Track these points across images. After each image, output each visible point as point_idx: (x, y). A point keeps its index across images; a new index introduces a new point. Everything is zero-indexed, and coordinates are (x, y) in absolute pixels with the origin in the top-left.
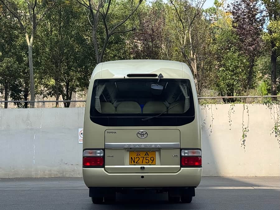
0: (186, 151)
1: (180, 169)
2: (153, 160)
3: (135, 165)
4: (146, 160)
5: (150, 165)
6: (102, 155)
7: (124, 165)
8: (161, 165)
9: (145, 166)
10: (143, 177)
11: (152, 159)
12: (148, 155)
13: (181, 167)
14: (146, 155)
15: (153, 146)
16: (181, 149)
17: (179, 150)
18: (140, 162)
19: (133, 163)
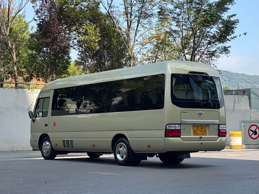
1: (218, 138)
2: (205, 132)
3: (196, 135)
4: (202, 132)
5: (204, 135)
6: (179, 128)
8: (209, 135)
9: (202, 136)
10: (202, 144)
13: (219, 137)
14: (201, 128)
16: (219, 125)
17: (218, 125)
18: (199, 133)
19: (195, 134)
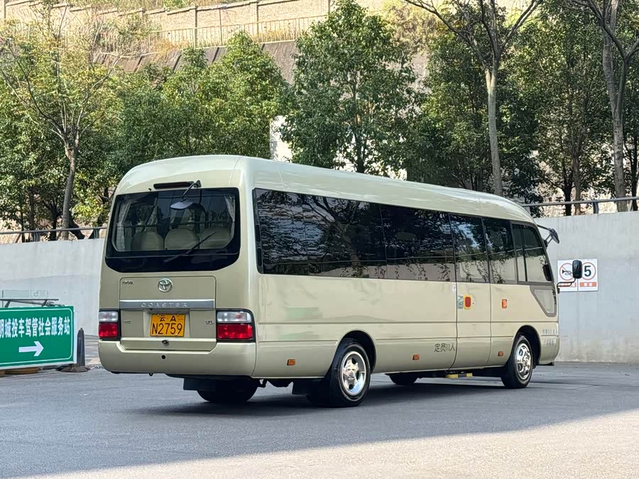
0: (226, 314)
1: (216, 344)
2: (180, 329)
3: (157, 336)
4: (172, 328)
5: (176, 337)
6: (117, 320)
7: (143, 337)
8: (191, 337)
9: (170, 340)
10: (164, 357)
11: (180, 327)
12: (175, 320)
13: (218, 341)
14: (172, 320)
15: (178, 306)
16: (218, 311)
17: (215, 312)
18: (164, 331)
19: (154, 334)
